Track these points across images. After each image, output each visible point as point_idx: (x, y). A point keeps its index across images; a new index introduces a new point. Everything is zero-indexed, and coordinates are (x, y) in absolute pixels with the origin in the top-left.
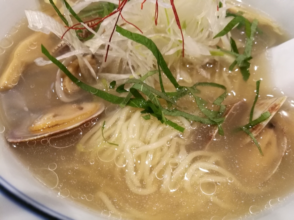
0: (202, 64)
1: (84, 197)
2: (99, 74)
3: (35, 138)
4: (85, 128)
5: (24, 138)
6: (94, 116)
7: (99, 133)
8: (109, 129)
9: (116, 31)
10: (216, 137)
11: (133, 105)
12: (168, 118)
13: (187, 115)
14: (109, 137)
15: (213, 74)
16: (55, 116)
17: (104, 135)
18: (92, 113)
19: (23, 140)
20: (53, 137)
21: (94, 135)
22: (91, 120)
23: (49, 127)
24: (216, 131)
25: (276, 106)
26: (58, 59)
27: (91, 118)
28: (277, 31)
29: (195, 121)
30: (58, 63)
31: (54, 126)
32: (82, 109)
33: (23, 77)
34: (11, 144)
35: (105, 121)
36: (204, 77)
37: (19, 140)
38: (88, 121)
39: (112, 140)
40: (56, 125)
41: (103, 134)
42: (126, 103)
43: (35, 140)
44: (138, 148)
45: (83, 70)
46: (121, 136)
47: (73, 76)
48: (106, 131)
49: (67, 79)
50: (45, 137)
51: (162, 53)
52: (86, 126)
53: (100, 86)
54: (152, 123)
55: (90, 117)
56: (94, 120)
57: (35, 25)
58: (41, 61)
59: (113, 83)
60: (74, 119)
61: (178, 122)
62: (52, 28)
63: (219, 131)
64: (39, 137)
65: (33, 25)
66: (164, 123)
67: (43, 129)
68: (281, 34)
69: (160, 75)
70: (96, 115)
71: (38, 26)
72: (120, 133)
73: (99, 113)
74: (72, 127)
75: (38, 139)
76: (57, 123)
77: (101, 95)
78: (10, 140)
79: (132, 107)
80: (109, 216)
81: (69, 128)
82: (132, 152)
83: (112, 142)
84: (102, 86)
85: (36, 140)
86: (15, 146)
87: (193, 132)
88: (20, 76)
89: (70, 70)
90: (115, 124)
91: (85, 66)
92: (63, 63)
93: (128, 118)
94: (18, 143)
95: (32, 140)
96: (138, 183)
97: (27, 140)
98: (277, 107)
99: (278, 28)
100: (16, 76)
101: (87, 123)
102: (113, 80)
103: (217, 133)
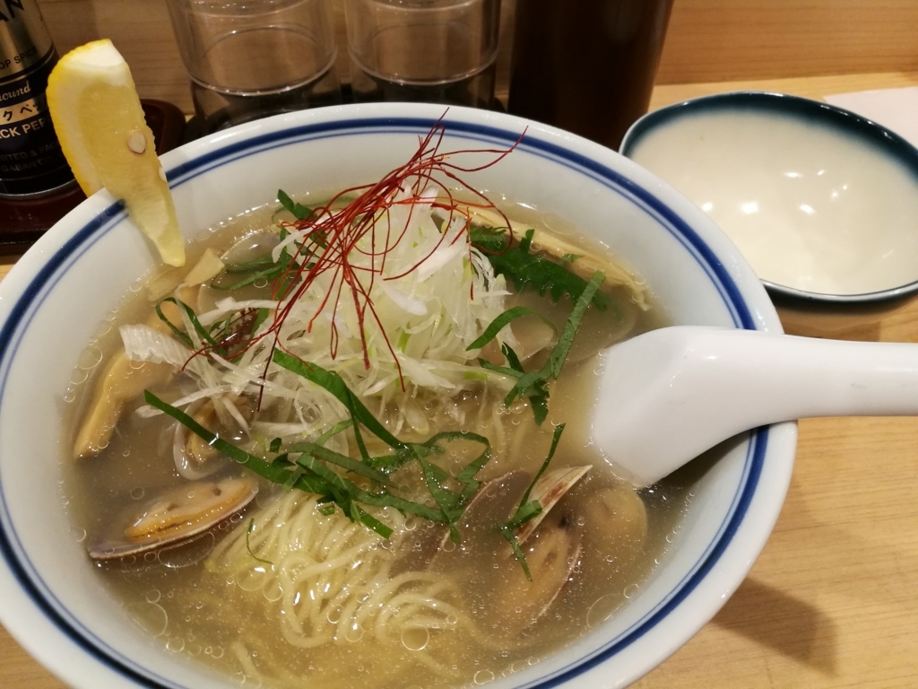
0: (452, 395)
1: (208, 651)
2: (254, 423)
3: (135, 551)
4: (221, 532)
5: (117, 551)
6: (235, 510)
7: (242, 540)
8: (259, 533)
9: (274, 361)
10: (447, 545)
11: (304, 488)
12: (366, 509)
13: (403, 503)
14: (258, 548)
15: (472, 414)
16: (171, 508)
17: (250, 546)
18: (235, 502)
19: (115, 555)
20: (164, 549)
21: (235, 544)
22: (230, 516)
23: (160, 530)
24: (447, 535)
25: (560, 488)
26: (176, 404)
27: (229, 514)
28: (640, 301)
29: (417, 515)
30: (178, 414)
31: (169, 527)
32: (218, 492)
33: (118, 431)
34: (94, 561)
35: (253, 519)
36: (453, 421)
37: (109, 555)
38: (225, 519)
39: (263, 554)
40: (173, 525)
41: (248, 543)
42: (293, 483)
43: (134, 554)
44: (303, 568)
45: (223, 420)
46: (276, 547)
47: (205, 431)
48: (254, 537)
49: (194, 438)
50: (150, 550)
51: (357, 394)
52: (222, 529)
53: (253, 447)
54: (335, 521)
55: (228, 510)
56: (235, 516)
57: (136, 353)
58: (147, 411)
59: (277, 443)
60: (202, 514)
61: (384, 519)
62: (166, 354)
63: (451, 535)
64: (141, 549)
65: (133, 354)
66: (355, 522)
67: (150, 533)
68: (645, 308)
69: (357, 430)
70: (240, 507)
71: (141, 355)
72: (277, 541)
73: (246, 503)
74: (196, 531)
75: (138, 553)
76: (173, 522)
77: (254, 465)
78: (94, 555)
79: (303, 492)
80: (243, 682)
81: (191, 533)
82: (292, 575)
83: (261, 558)
84: (257, 447)
85: (136, 554)
86: (99, 565)
87: (407, 538)
88: (114, 429)
89: (200, 420)
90: (270, 524)
91: (227, 412)
92: (185, 412)
93: (295, 511)
94: (106, 559)
95: (130, 555)
96: (298, 629)
97: (120, 555)
98: (561, 491)
99: (645, 293)
100: (107, 428)
101: (222, 522)
102: (277, 436)
103: (448, 539)
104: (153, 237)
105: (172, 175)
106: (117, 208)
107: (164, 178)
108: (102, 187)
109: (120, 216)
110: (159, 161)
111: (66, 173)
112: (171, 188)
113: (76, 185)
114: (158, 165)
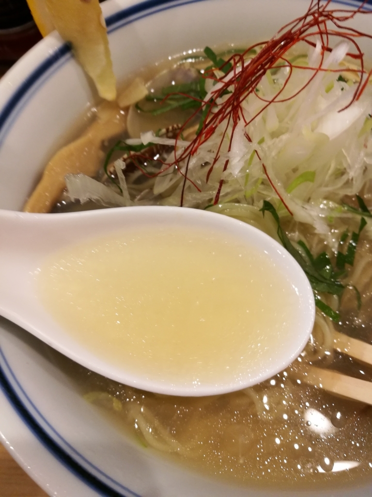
104: (93, 75)
105: (110, 21)
106: (67, 49)
107: (104, 23)
108: (54, 29)
109: (68, 55)
110: (100, 9)
111: (27, 16)
112: (109, 32)
113: (35, 27)
114: (99, 12)
